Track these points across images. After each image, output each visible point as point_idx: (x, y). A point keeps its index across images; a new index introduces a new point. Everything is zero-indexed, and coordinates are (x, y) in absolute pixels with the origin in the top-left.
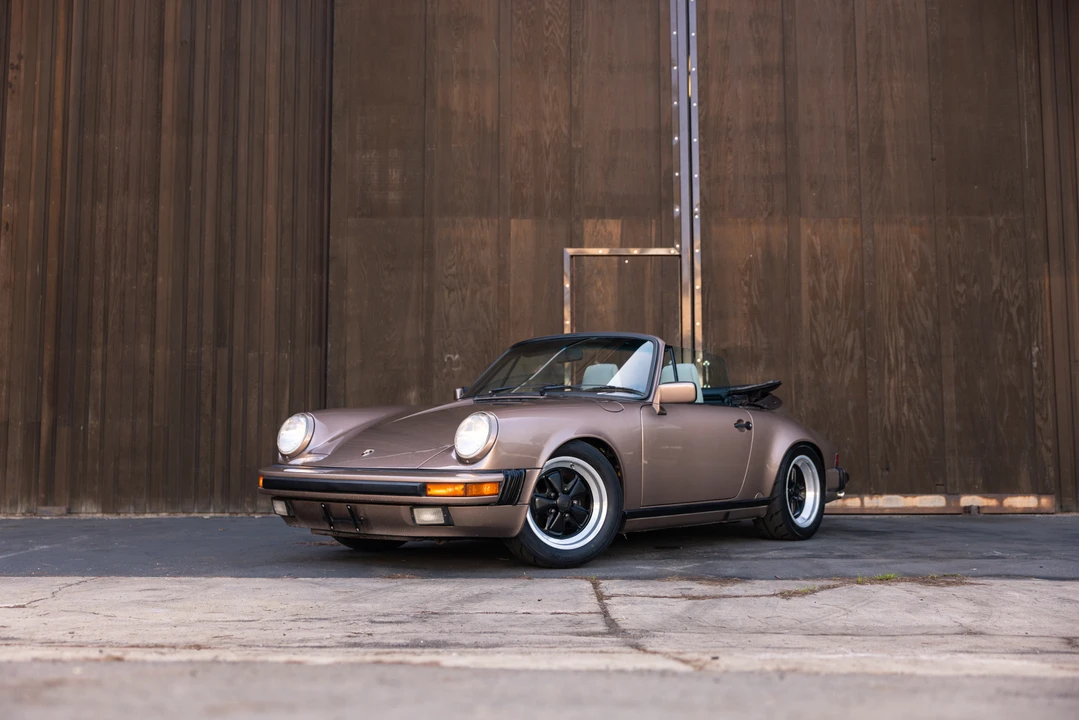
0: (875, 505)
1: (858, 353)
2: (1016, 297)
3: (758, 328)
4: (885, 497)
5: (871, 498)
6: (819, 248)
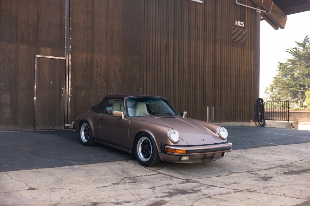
1: (106, 88)
2: (138, 76)
3: (84, 81)
6: (98, 61)
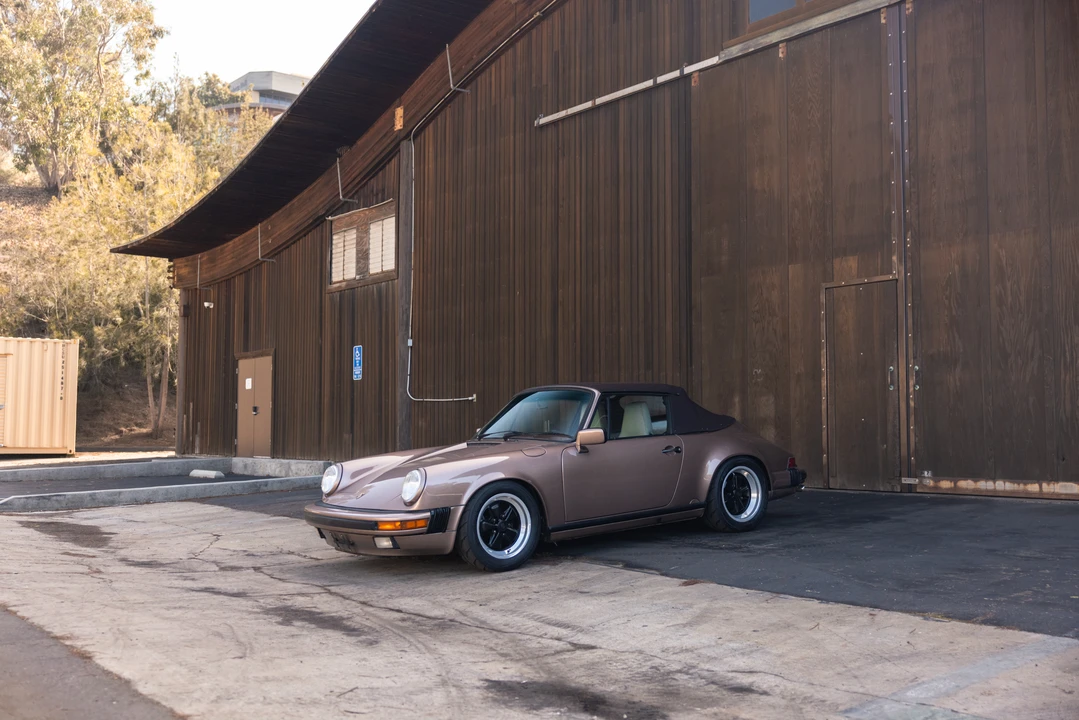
0: (1052, 491)
1: (1038, 352)
3: (956, 335)
4: (1061, 484)
5: (1048, 485)
6: (1004, 260)
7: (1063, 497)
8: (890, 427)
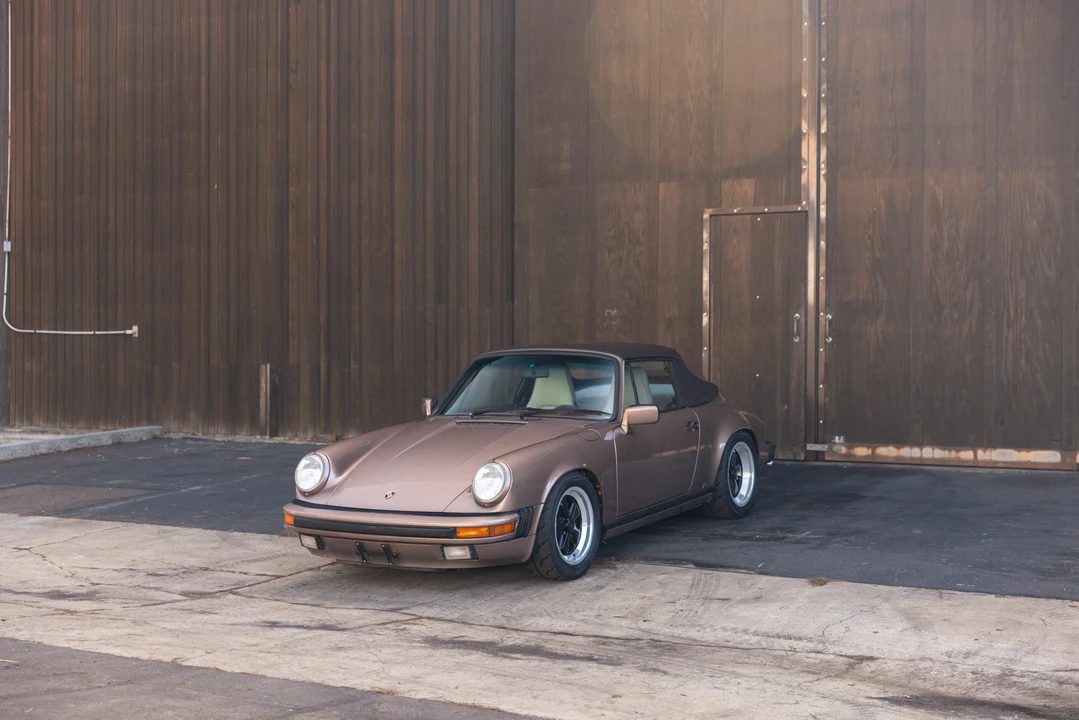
0: (988, 458)
1: (977, 304)
3: (880, 281)
4: (999, 451)
5: (985, 451)
6: (941, 199)
7: (1000, 465)
8: (793, 385)
